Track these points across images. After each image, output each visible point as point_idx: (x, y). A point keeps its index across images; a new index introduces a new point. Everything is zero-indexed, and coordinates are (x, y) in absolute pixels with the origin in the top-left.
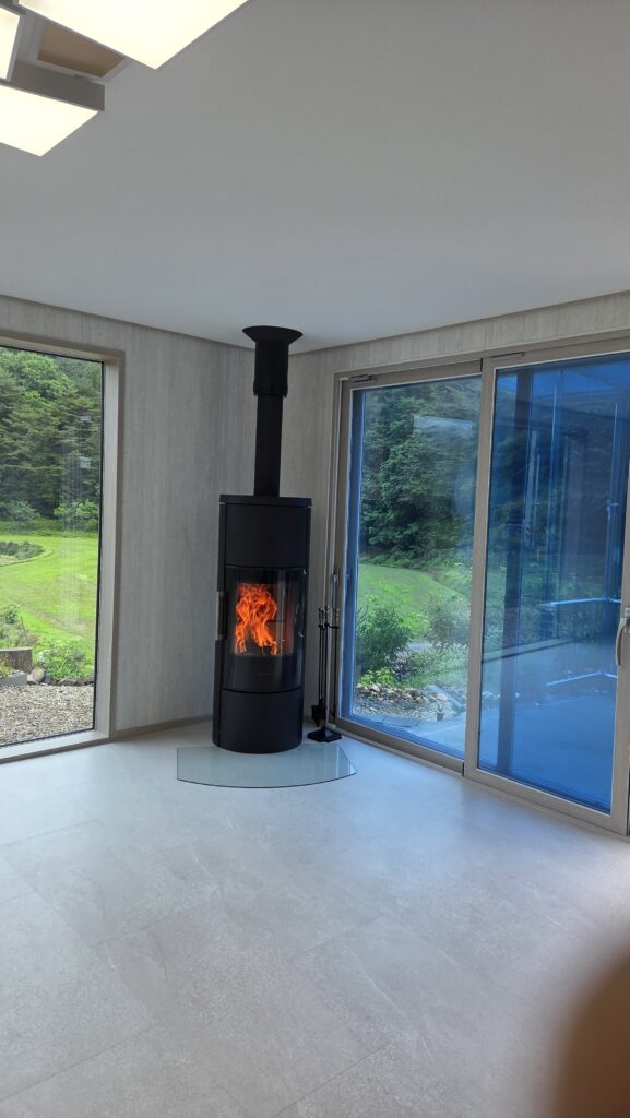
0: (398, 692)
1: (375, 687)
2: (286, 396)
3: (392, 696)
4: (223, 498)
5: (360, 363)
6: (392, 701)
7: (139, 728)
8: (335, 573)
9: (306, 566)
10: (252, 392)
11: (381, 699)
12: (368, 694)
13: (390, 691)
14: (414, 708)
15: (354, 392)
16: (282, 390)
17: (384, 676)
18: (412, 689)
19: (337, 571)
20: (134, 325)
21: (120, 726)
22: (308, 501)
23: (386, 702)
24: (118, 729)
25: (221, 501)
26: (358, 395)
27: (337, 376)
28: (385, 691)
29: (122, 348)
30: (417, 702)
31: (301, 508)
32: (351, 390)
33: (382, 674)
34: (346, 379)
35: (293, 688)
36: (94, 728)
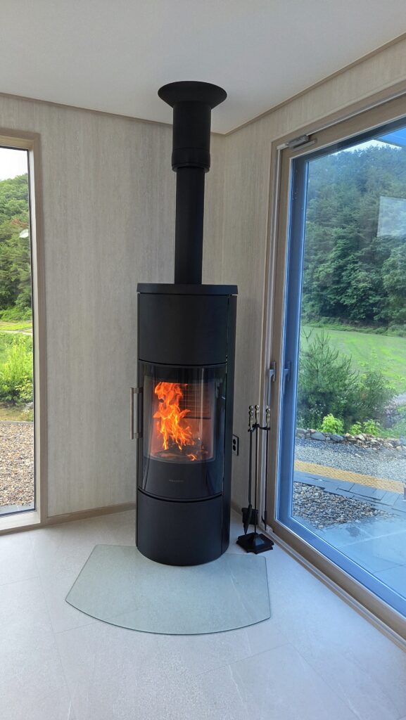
0: (380, 441)
1: (360, 437)
2: (208, 170)
3: (375, 445)
4: (141, 287)
6: (375, 449)
8: (271, 368)
10: (171, 168)
11: (365, 446)
12: (354, 442)
13: (373, 440)
14: (394, 456)
15: (293, 159)
16: (204, 164)
17: (370, 427)
18: (393, 439)
20: (50, 104)
21: (53, 512)
23: (370, 449)
24: (50, 515)
25: (138, 291)
26: (299, 165)
27: (274, 144)
28: (370, 440)
29: (37, 130)
30: (397, 450)
31: (225, 296)
32: (291, 159)
33: (369, 425)
34: (283, 146)
35: (214, 496)
36: (35, 509)
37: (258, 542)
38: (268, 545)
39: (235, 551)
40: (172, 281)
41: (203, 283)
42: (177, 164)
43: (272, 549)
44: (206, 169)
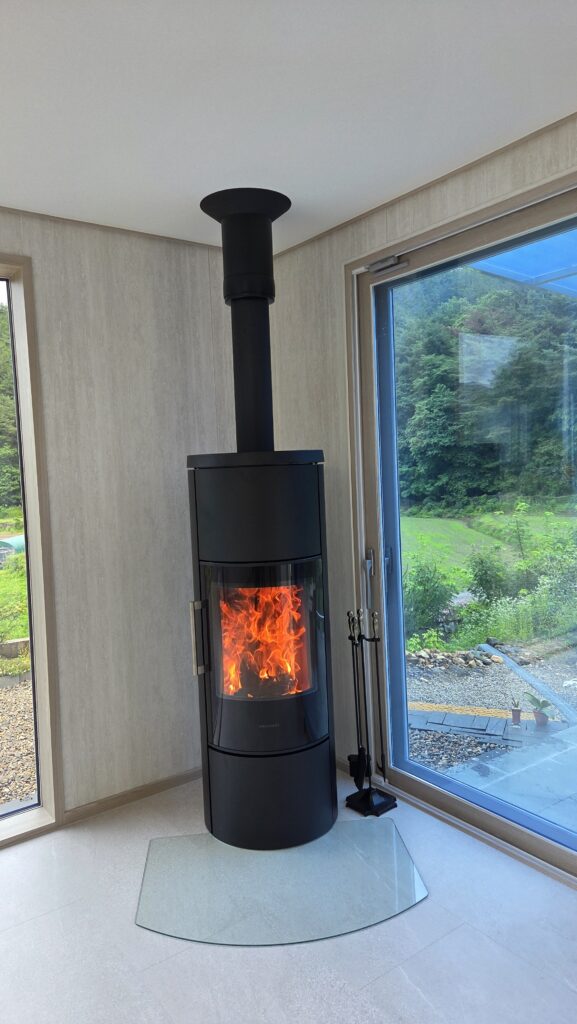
0: (448, 657)
1: (423, 653)
2: (273, 301)
3: (442, 663)
4: (192, 460)
5: (380, 239)
6: (443, 668)
7: (100, 802)
8: (367, 558)
9: (322, 553)
10: (223, 300)
11: (430, 666)
12: (417, 662)
13: (440, 657)
14: (468, 675)
15: (375, 287)
16: (266, 292)
17: (432, 639)
18: (463, 652)
19: (370, 554)
21: (71, 804)
22: (318, 455)
23: (437, 669)
24: (69, 808)
25: (188, 466)
26: (382, 293)
27: (349, 267)
28: (435, 657)
30: (470, 666)
31: (306, 468)
32: (371, 286)
33: (430, 636)
34: (362, 269)
35: (317, 743)
36: (39, 804)
37: (376, 800)
38: (389, 803)
39: (347, 817)
40: (234, 450)
41: (276, 449)
42: (231, 295)
43: (396, 806)
44: (269, 300)
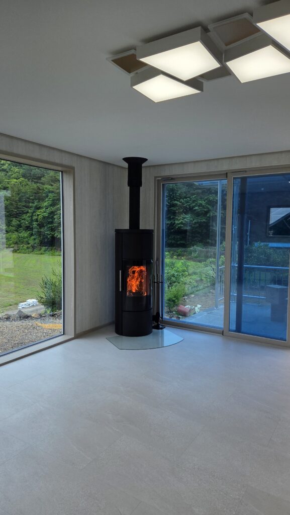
2: (141, 186)
4: (116, 230)
9: (152, 258)
10: (127, 185)
15: (162, 184)
19: (158, 259)
20: (78, 155)
21: (78, 332)
22: (152, 231)
29: (73, 165)
31: (149, 233)
36: (64, 334)
39: (154, 331)
40: (128, 228)
41: (140, 228)
42: (130, 184)
43: (165, 328)
